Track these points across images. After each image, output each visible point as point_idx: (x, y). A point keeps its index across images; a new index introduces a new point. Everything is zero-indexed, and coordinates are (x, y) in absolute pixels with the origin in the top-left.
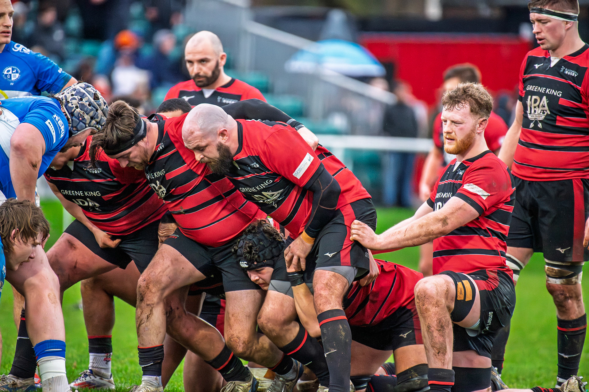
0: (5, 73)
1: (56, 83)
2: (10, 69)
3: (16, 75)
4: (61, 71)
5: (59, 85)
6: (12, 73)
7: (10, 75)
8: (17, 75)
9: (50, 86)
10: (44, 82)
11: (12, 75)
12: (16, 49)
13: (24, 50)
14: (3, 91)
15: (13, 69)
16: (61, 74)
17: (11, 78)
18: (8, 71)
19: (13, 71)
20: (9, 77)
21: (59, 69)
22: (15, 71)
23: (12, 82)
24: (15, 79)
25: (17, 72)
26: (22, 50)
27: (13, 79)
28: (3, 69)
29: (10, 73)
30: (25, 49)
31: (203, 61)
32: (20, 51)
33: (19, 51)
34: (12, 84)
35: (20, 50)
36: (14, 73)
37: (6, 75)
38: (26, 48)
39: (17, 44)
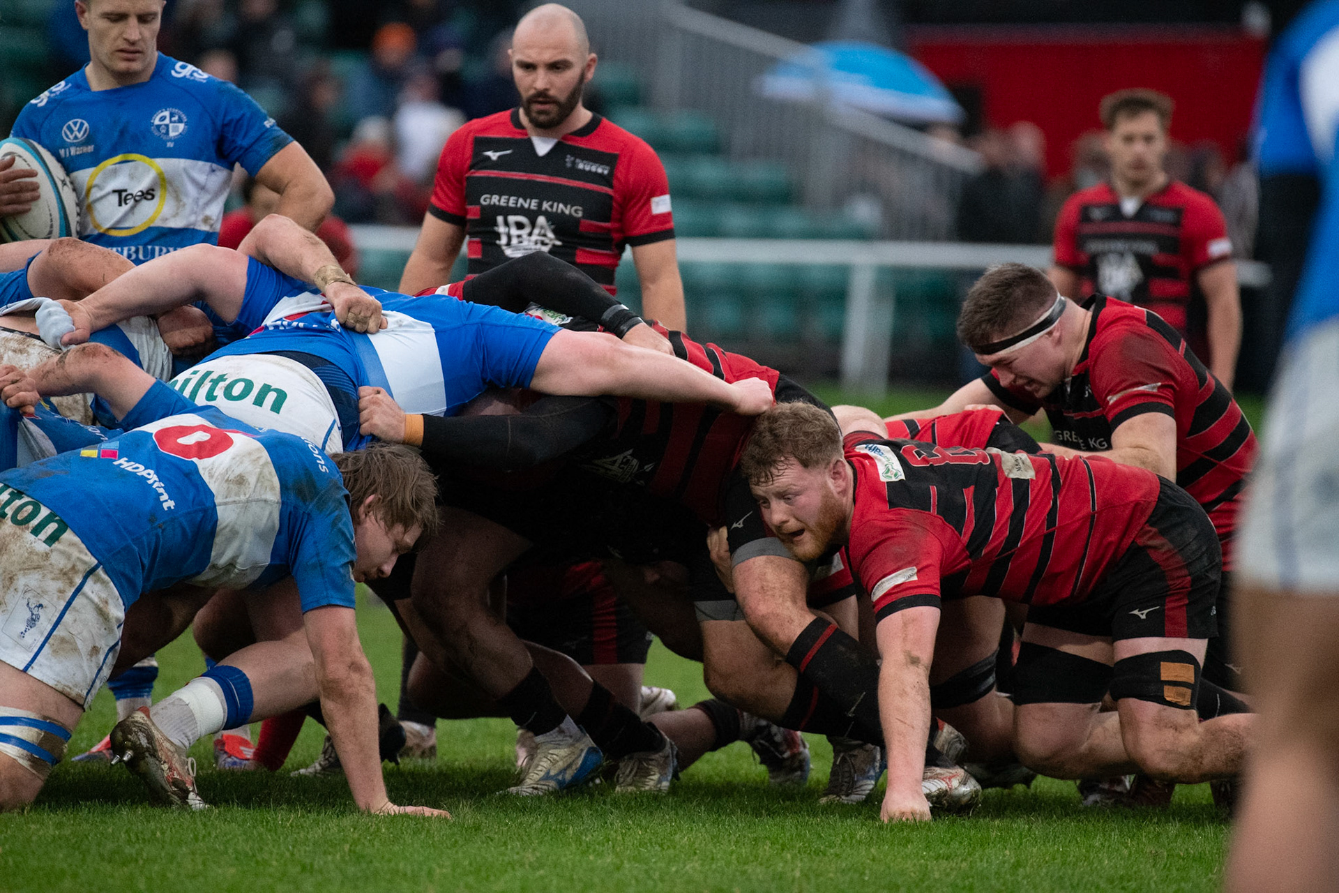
0: (157, 122)
1: (255, 147)
2: (167, 113)
3: (177, 127)
4: (271, 124)
5: (263, 151)
6: (171, 122)
7: (167, 126)
8: (181, 126)
9: (243, 151)
10: (233, 141)
11: (171, 125)
12: (179, 73)
13: (195, 74)
14: (153, 160)
15: (172, 115)
16: (267, 130)
17: (167, 133)
18: (163, 119)
19: (173, 119)
20: (164, 131)
21: (266, 119)
22: (176, 118)
23: (170, 140)
24: (177, 133)
25: (180, 121)
26: (191, 75)
27: (172, 134)
28: (151, 115)
29: (167, 121)
30: (197, 72)
31: (556, 66)
32: (188, 77)
33: (185, 76)
34: (170, 145)
35: (188, 74)
36: (175, 122)
37: (158, 127)
38: (200, 71)
39: (180, 63)
